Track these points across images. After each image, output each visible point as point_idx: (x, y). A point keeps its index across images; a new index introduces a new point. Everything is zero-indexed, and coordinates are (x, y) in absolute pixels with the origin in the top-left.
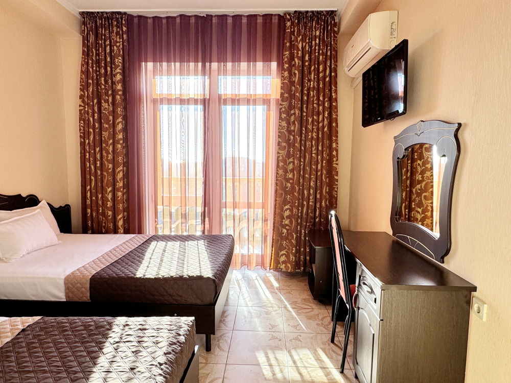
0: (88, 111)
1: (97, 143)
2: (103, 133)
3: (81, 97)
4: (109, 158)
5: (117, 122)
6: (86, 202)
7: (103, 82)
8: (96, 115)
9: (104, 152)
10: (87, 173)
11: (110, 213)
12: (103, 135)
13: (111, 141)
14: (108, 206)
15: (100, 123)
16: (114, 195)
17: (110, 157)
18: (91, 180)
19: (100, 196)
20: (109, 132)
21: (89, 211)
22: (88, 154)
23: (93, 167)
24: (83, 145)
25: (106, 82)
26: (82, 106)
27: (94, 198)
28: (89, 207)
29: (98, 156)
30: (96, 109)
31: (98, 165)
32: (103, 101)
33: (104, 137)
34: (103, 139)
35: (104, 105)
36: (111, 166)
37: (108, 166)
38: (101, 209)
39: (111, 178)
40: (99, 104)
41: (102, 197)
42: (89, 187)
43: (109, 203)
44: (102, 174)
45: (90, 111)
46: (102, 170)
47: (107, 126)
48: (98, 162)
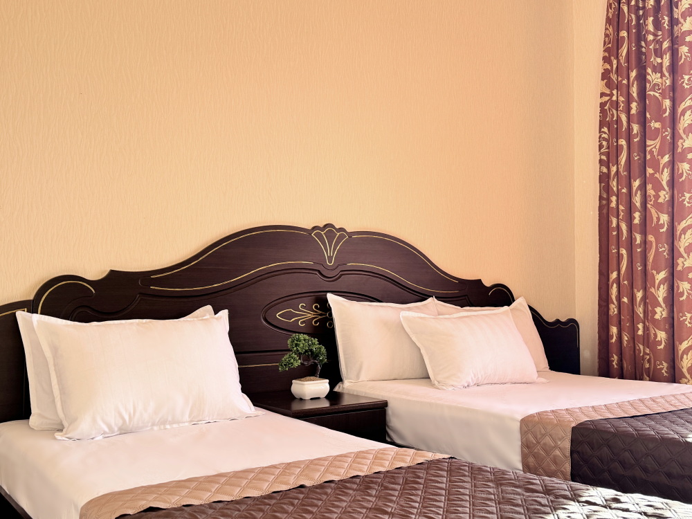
0: (617, 102)
1: (636, 169)
2: (649, 142)
3: (605, 75)
4: (661, 200)
5: (680, 110)
6: (608, 309)
7: (651, 28)
8: (634, 105)
9: (649, 187)
10: (613, 241)
11: (662, 335)
12: (648, 149)
13: (666, 158)
14: (657, 317)
15: (643, 123)
16: (672, 289)
17: (664, 196)
18: (619, 256)
19: (639, 295)
20: (664, 138)
21: (614, 330)
22: (614, 199)
23: (624, 227)
24: (604, 179)
25: (657, 24)
26: (606, 95)
27: (625, 300)
28: (615, 320)
29: (637, 200)
30: (634, 91)
31: (637, 221)
32: (649, 71)
33: (651, 152)
34: (648, 157)
35: (653, 77)
36: (664, 218)
37: (658, 219)
38: (640, 326)
39: (664, 249)
40: (642, 78)
41: (644, 298)
42: (614, 275)
43: (658, 310)
44: (645, 242)
45: (621, 99)
46: (644, 233)
47: (657, 125)
48: (637, 215)
